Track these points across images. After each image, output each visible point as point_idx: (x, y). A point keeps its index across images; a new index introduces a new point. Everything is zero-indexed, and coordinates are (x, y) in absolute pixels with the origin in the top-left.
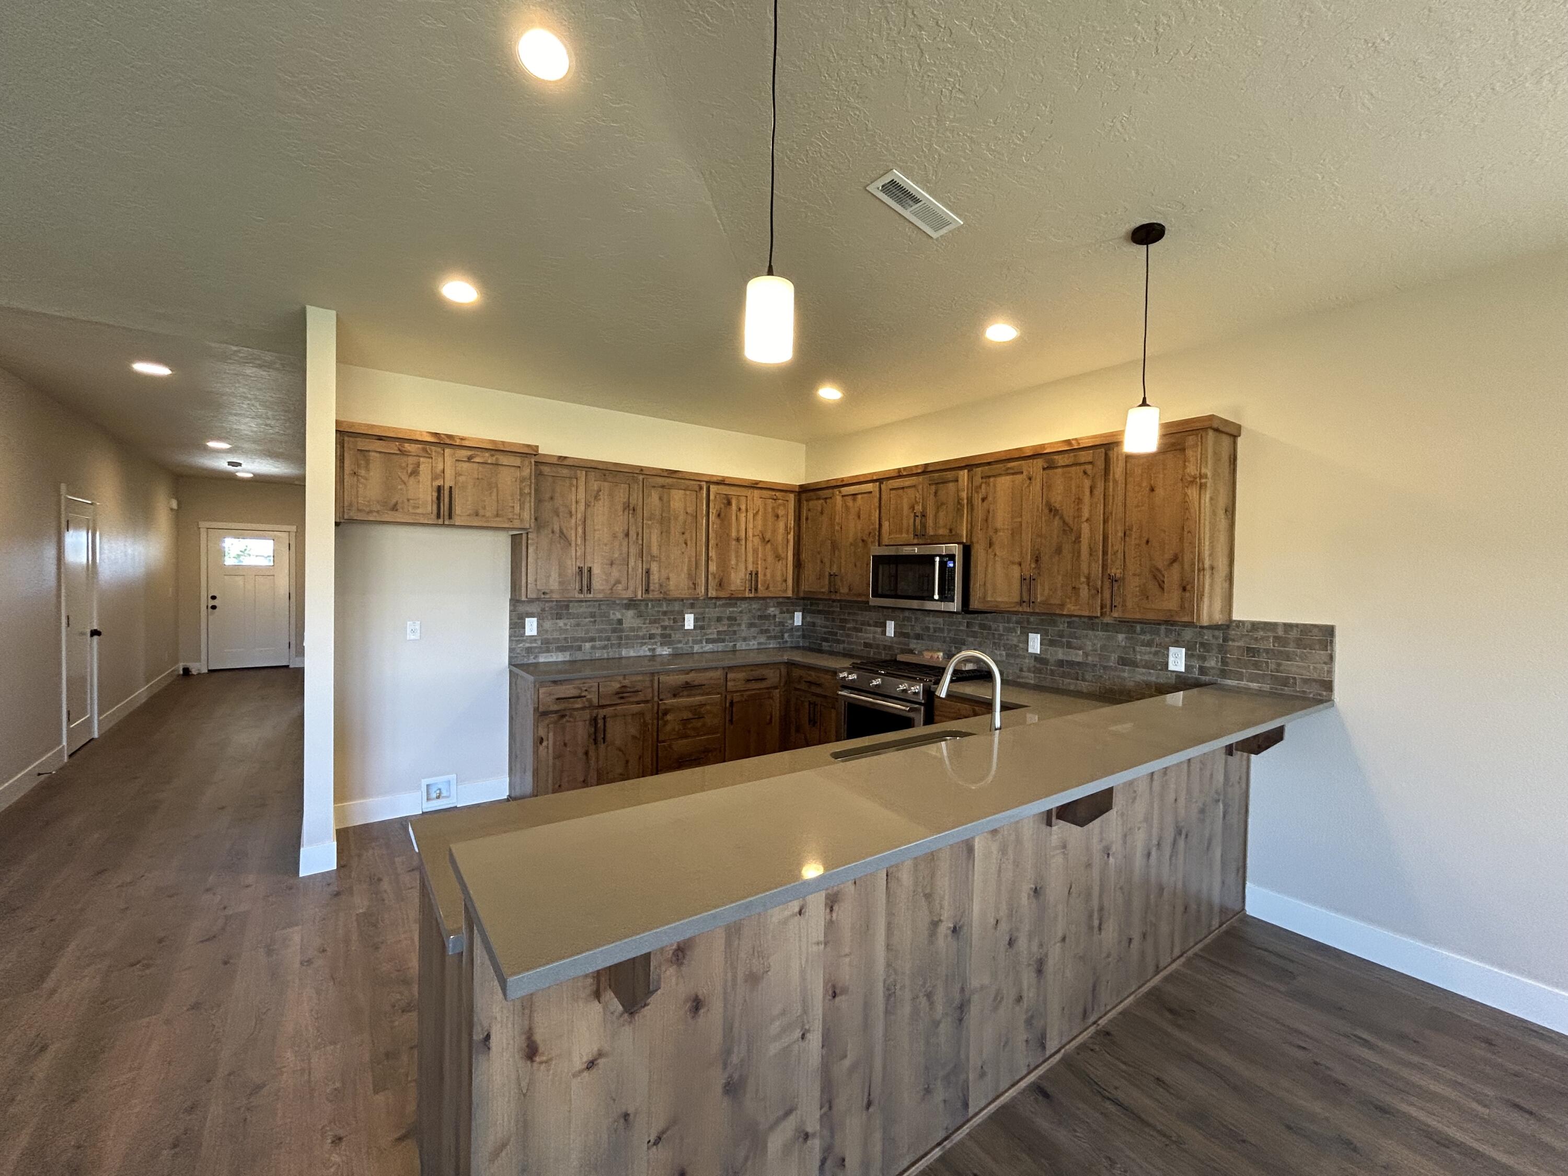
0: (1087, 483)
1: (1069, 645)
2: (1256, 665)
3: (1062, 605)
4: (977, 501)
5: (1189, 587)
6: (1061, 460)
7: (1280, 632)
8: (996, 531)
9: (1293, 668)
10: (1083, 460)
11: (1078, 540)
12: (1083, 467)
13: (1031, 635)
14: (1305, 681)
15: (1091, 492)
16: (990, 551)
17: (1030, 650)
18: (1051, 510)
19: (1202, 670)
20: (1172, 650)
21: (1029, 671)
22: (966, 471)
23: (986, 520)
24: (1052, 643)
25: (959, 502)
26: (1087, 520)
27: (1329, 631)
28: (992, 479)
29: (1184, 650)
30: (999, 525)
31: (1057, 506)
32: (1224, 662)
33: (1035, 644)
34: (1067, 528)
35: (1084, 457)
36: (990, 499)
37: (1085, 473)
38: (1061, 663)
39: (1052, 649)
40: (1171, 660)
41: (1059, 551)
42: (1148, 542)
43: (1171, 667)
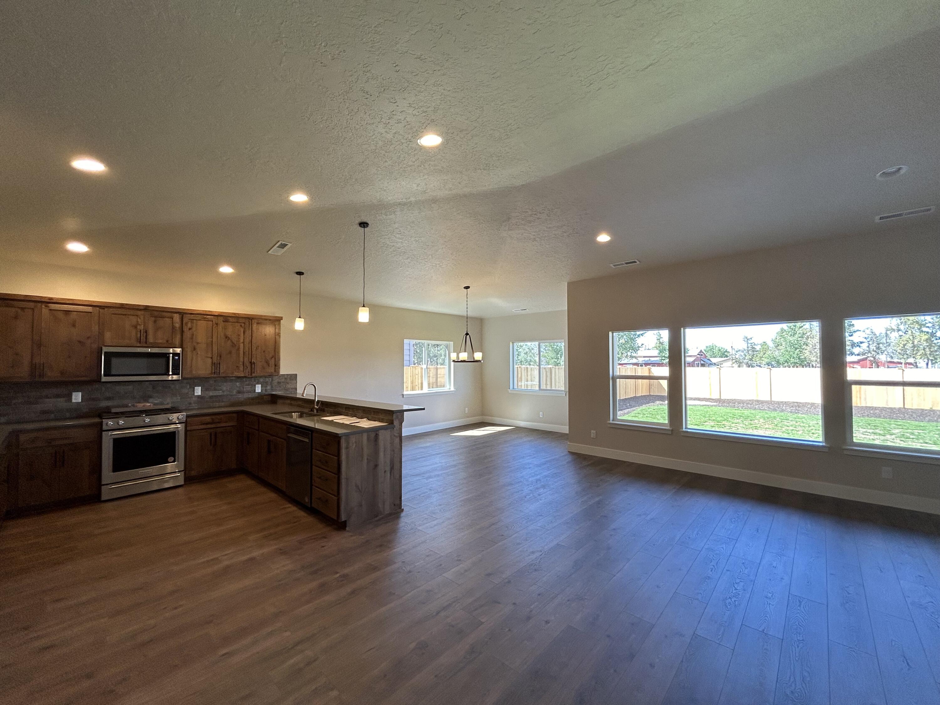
0: (242, 330)
1: (215, 390)
2: (280, 387)
3: (233, 373)
4: (185, 329)
5: (277, 365)
6: (231, 320)
7: (286, 377)
8: (198, 343)
9: (289, 386)
10: (241, 321)
11: (238, 349)
12: (240, 324)
13: (196, 388)
14: (292, 389)
15: (244, 333)
16: (194, 352)
17: (196, 394)
18: (226, 337)
19: (266, 390)
20: (257, 386)
21: (195, 403)
22: (178, 314)
23: (192, 338)
24: (207, 390)
25: (173, 328)
26: (242, 343)
27: (296, 375)
28: (195, 321)
29: (260, 385)
30: (199, 340)
31: (229, 336)
32: (272, 387)
33: (198, 391)
34: (233, 345)
35: (241, 320)
36: (194, 329)
37: (241, 326)
38: (211, 397)
39: (207, 392)
40: (256, 389)
41: (230, 353)
42: (264, 352)
43: (257, 391)
